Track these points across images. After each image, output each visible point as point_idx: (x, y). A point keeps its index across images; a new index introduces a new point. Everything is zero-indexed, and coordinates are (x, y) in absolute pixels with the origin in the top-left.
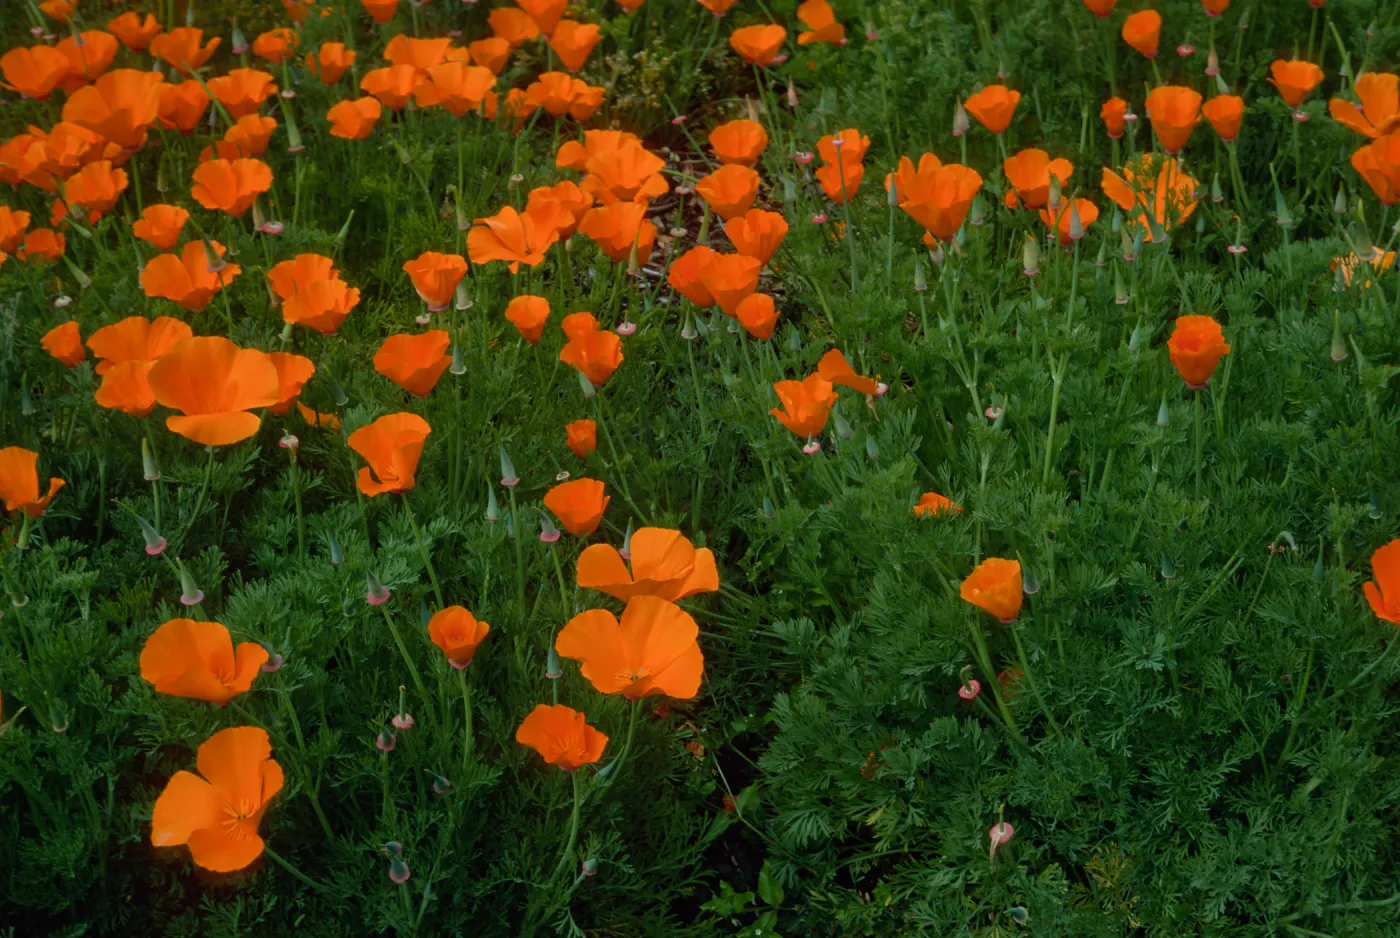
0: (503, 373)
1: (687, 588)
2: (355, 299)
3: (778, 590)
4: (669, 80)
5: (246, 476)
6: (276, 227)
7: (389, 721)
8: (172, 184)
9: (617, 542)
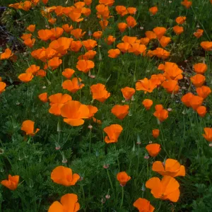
0: (140, 116)
1: (177, 175)
2: (109, 96)
3: (197, 175)
4: (184, 51)
5: (79, 132)
6: (94, 77)
7: (105, 196)
8: (71, 63)
9: (162, 161)
